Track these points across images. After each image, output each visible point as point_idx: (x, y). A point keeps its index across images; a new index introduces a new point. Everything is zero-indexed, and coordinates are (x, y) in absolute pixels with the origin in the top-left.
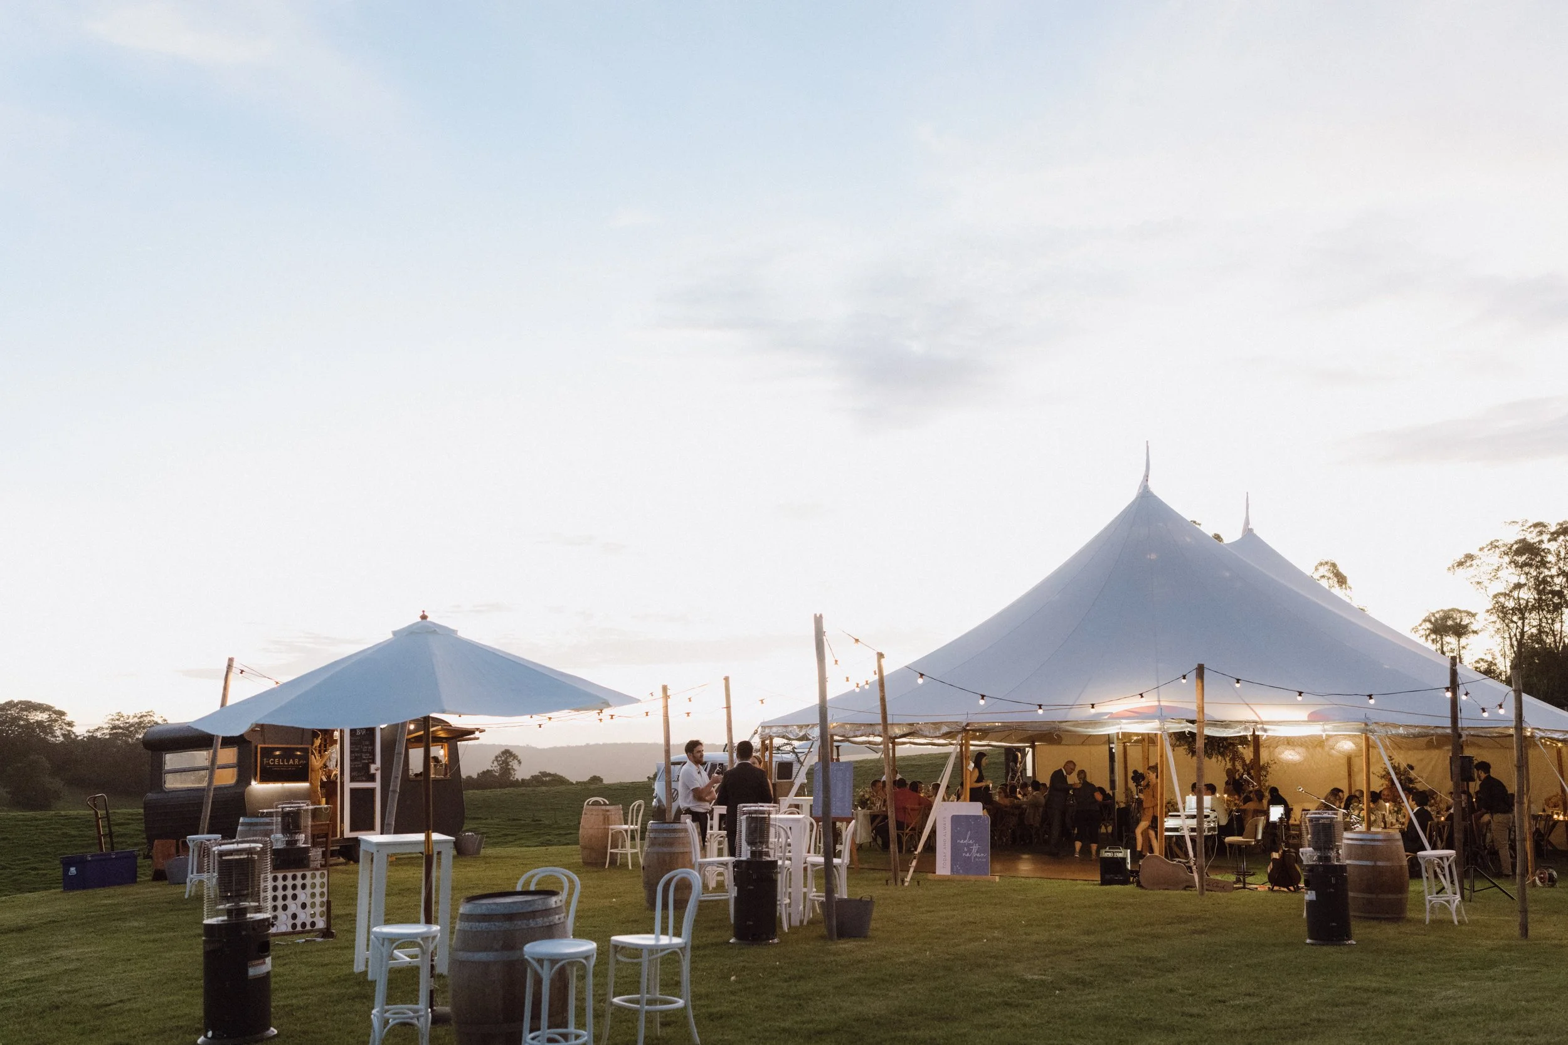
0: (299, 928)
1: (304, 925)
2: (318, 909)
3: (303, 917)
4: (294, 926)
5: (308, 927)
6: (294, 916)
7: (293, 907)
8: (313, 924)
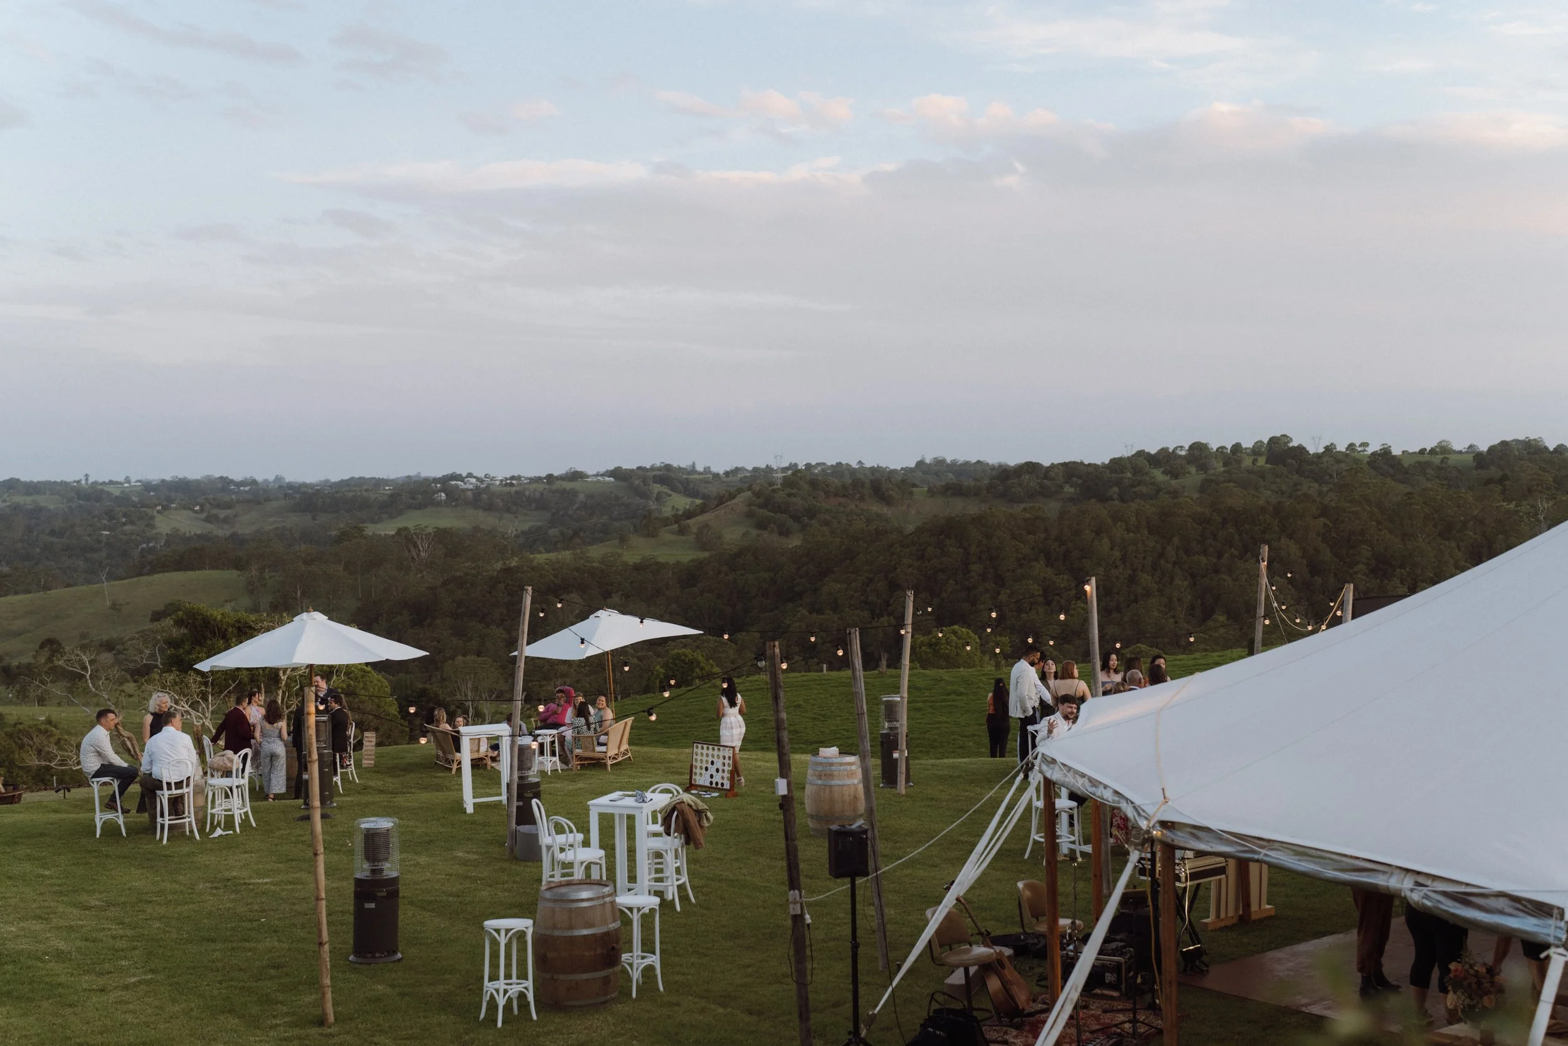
0: (714, 785)
1: (717, 784)
2: (727, 775)
3: (717, 778)
4: (711, 783)
5: (719, 786)
6: (712, 776)
7: (712, 770)
8: (722, 784)
